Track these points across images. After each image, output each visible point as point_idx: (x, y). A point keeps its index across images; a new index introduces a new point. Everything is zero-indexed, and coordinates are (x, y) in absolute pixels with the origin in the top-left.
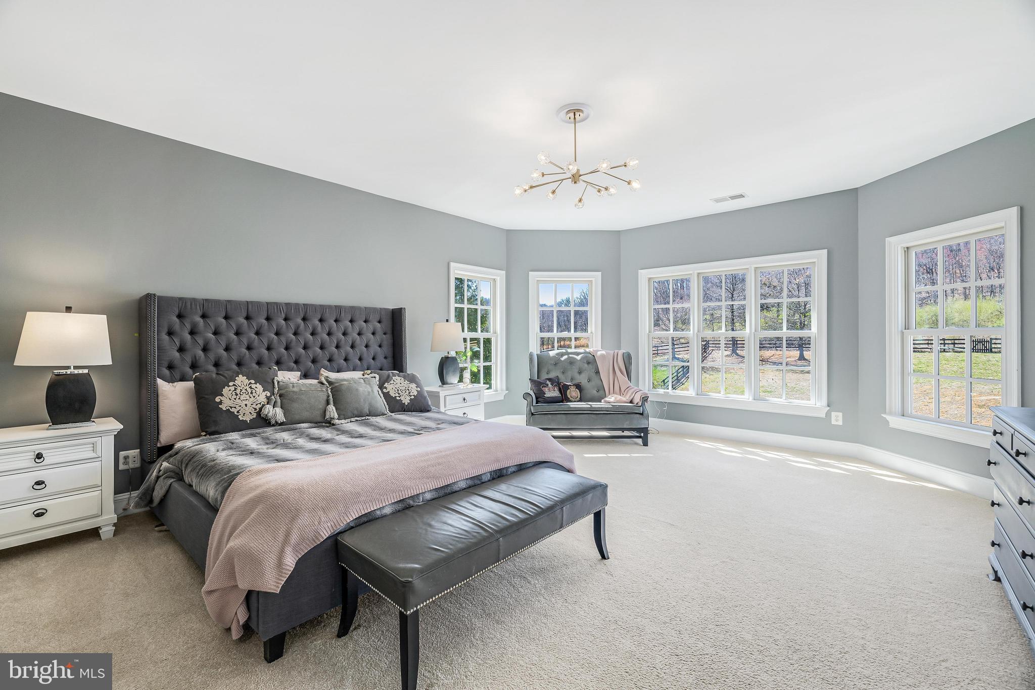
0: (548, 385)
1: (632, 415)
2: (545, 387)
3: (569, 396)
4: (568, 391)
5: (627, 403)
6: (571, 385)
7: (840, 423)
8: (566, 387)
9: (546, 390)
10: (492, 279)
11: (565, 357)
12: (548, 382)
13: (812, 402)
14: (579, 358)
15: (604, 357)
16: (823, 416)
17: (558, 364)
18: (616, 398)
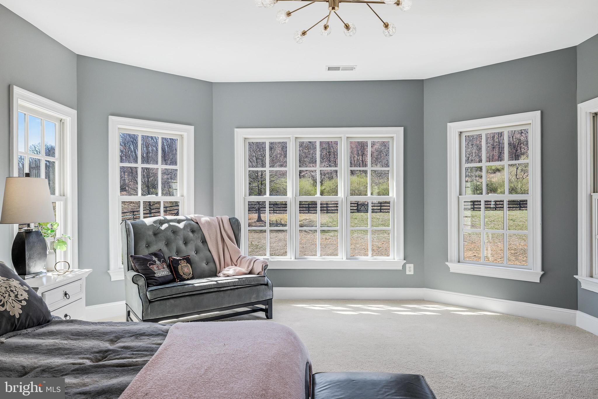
0: (155, 262)
1: (258, 287)
2: (153, 264)
3: (182, 274)
4: (180, 267)
5: (246, 274)
6: (181, 260)
7: (412, 273)
8: (177, 262)
9: (154, 268)
10: (57, 118)
11: (165, 226)
12: (154, 258)
13: (391, 258)
14: (181, 225)
15: (208, 223)
16: (401, 268)
17: (159, 235)
18: (235, 270)
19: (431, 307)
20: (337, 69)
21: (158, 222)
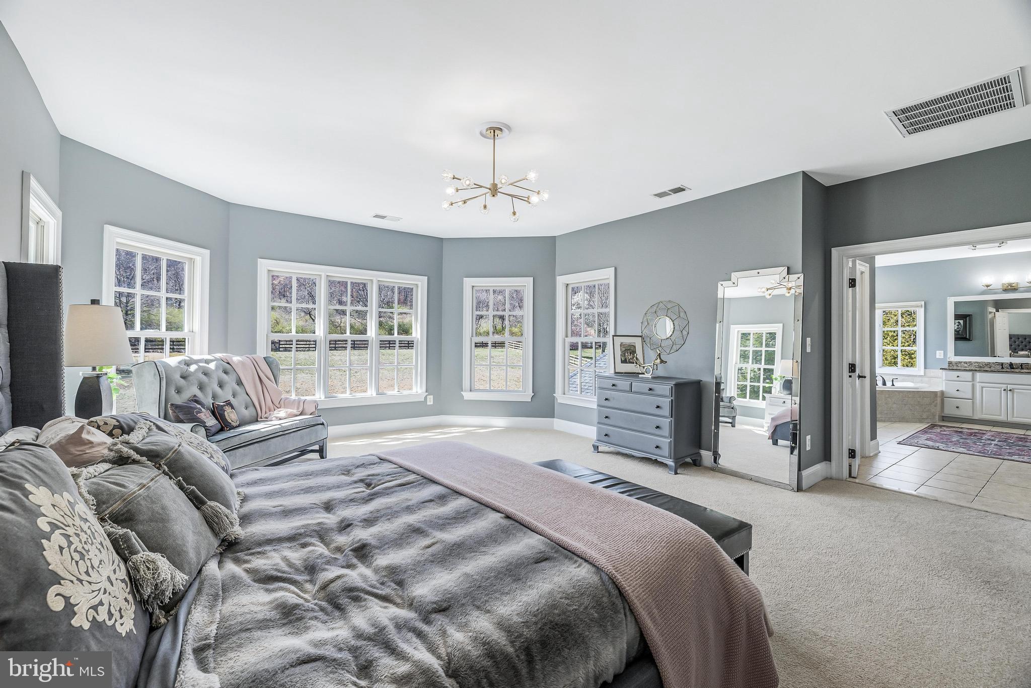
2: (199, 412)
3: (229, 421)
4: (226, 413)
5: (299, 416)
6: (225, 405)
7: (432, 403)
8: (221, 408)
9: (202, 416)
12: (196, 405)
13: (414, 391)
14: (212, 366)
15: (243, 363)
16: (423, 400)
17: (190, 378)
18: (286, 412)
19: (453, 430)
20: (383, 217)
21: (183, 363)
